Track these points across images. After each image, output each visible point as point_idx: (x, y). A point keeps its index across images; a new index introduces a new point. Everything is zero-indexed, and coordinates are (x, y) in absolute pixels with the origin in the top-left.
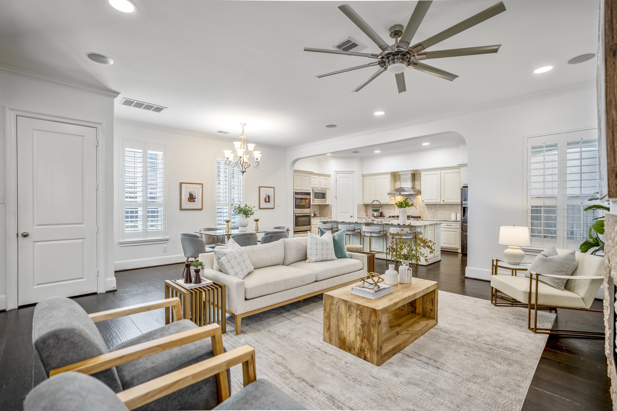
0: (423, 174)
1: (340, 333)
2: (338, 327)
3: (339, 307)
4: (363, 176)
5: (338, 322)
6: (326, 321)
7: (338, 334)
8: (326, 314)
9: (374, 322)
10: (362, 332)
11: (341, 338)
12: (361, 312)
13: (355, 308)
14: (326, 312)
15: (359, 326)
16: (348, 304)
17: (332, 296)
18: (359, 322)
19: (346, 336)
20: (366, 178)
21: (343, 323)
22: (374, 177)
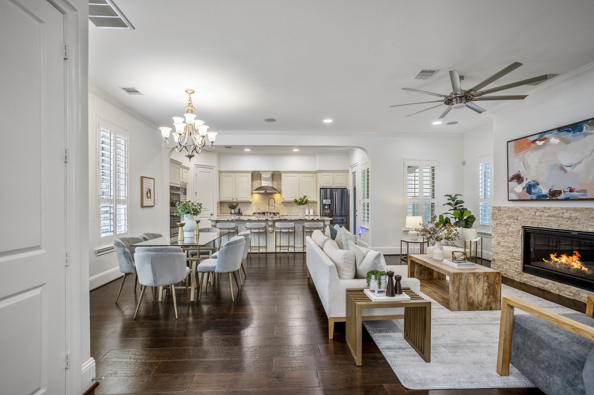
0: (283, 175)
1: (469, 299)
2: (467, 295)
3: (468, 279)
4: (220, 172)
5: (467, 291)
6: (455, 294)
7: (466, 300)
8: (455, 289)
9: (498, 281)
10: (488, 291)
11: (470, 302)
12: (488, 277)
13: (483, 276)
14: (455, 287)
15: (485, 288)
16: (477, 274)
17: (461, 273)
18: (486, 285)
19: (474, 299)
20: (223, 174)
21: (472, 290)
22: (233, 174)
